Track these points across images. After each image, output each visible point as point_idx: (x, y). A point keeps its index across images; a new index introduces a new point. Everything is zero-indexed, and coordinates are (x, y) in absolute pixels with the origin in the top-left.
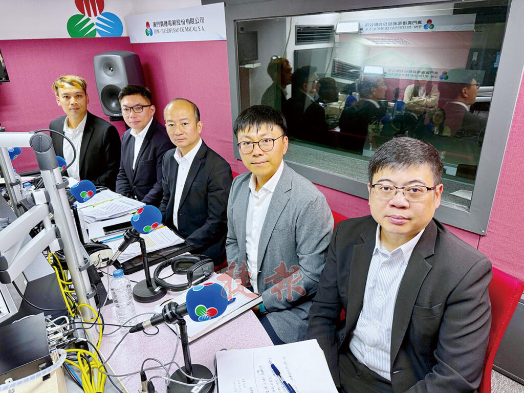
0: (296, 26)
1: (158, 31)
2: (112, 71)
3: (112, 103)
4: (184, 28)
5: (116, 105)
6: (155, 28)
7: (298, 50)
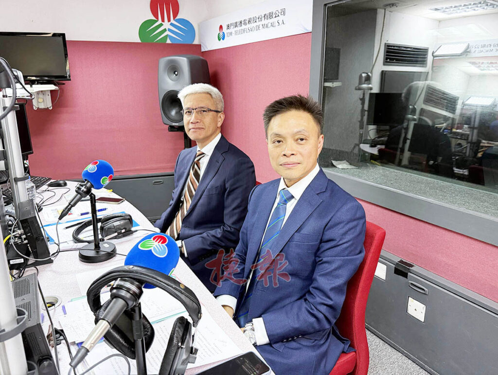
0: (385, 44)
2: (176, 75)
3: (172, 110)
4: (261, 26)
5: (176, 113)
6: (229, 31)
7: (386, 71)
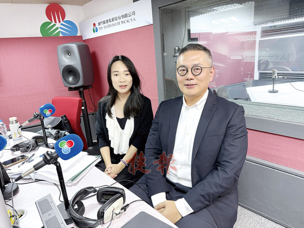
0: (188, 29)
1: (101, 28)
3: (69, 77)
4: (120, 22)
5: (73, 79)
6: (100, 26)
